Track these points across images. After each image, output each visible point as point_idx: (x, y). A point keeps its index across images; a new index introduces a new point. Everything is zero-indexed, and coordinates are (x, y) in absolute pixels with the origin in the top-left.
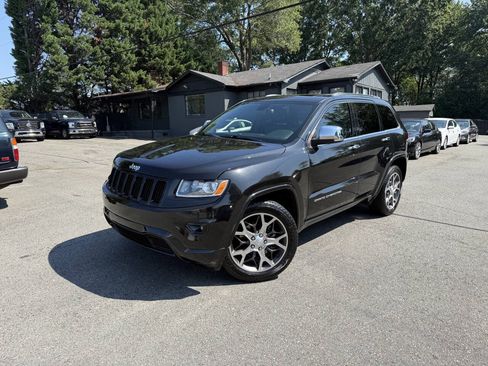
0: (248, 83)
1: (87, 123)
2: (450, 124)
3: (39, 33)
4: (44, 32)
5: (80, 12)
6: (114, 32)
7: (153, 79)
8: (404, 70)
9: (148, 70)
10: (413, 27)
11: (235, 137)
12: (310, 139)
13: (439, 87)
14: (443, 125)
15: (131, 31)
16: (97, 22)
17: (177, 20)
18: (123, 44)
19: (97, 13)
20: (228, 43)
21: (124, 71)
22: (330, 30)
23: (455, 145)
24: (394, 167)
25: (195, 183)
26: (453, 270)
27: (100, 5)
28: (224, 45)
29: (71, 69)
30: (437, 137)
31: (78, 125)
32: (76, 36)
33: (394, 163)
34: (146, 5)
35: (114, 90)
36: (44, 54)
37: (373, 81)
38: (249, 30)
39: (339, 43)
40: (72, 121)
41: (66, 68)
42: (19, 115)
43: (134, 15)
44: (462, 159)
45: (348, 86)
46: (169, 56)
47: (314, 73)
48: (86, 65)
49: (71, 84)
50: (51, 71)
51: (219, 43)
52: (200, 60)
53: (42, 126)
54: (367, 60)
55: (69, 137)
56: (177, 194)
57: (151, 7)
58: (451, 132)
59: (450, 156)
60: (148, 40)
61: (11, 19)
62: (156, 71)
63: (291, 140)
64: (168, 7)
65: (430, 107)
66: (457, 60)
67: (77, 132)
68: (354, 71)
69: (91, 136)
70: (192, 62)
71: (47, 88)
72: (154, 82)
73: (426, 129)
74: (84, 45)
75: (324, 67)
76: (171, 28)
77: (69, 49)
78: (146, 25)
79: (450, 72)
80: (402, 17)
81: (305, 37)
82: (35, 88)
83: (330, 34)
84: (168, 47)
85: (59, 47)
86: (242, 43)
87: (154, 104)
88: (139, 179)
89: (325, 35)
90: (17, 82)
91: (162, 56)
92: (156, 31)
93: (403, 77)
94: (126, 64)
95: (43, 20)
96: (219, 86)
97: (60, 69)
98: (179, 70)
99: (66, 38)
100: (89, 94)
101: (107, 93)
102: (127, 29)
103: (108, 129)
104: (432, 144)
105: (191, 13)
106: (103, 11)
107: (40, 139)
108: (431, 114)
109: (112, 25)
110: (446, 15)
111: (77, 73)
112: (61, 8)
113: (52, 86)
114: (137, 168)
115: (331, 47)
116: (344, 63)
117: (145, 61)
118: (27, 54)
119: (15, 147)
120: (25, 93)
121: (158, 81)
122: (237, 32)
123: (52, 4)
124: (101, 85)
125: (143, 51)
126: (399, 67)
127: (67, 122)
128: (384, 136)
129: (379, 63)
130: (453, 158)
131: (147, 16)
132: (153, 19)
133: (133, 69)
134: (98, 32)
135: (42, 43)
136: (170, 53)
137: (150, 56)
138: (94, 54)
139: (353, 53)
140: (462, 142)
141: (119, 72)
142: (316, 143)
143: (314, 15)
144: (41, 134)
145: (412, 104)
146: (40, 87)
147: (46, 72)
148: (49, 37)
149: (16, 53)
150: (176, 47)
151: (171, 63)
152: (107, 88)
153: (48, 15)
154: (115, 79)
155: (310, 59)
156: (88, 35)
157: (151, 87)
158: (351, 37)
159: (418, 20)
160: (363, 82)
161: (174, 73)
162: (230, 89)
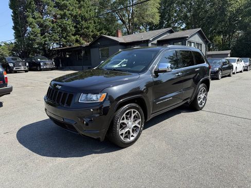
0: (131, 41)
1: (50, 63)
2: (238, 61)
3: (26, 17)
4: (28, 17)
5: (46, 6)
6: (63, 16)
7: (83, 40)
8: (215, 32)
9: (81, 35)
10: (219, 10)
11: (114, 70)
12: (154, 70)
13: (234, 41)
14: (234, 61)
15: (72, 15)
16: (55, 11)
17: (95, 9)
18: (67, 22)
19: (55, 7)
20: (122, 20)
21: (68, 36)
22: (175, 13)
23: (241, 72)
24: (202, 84)
25: (89, 95)
26: (231, 141)
27: (56, 3)
28: (120, 22)
29: (41, 35)
30: (231, 67)
31: (45, 64)
32: (44, 19)
33: (202, 82)
34: (79, 2)
35: (64, 46)
36: (28, 28)
37: (197, 39)
38: (133, 13)
39: (180, 19)
40: (42, 62)
41: (39, 35)
42: (16, 59)
43: (73, 7)
44: (244, 80)
45: (183, 41)
46: (91, 28)
47: (166, 35)
48: (49, 33)
49: (41, 43)
50: (32, 37)
51: (117, 21)
52: (107, 29)
53: (27, 64)
54: (195, 28)
55: (41, 70)
56: (79, 101)
57: (82, 3)
58: (239, 65)
59: (238, 78)
60: (80, 20)
61: (12, 11)
62: (85, 36)
63: (143, 71)
64: (91, 3)
65: (229, 52)
66: (243, 27)
67: (45, 67)
68: (187, 33)
69: (52, 69)
70: (103, 31)
71: (30, 45)
72: (83, 41)
73: (224, 64)
74: (48, 23)
75: (171, 32)
76: (92, 13)
77: (41, 25)
78: (79, 12)
79: (240, 33)
80: (214, 4)
81: (162, 17)
82: (24, 46)
83: (175, 14)
84: (90, 23)
85: (35, 24)
86: (129, 20)
87: (83, 52)
88: (60, 93)
89: (172, 15)
90: (15, 43)
91: (88, 28)
92: (84, 15)
93: (215, 36)
94: (69, 32)
95: (27, 11)
96: (116, 43)
97: (36, 36)
98: (97, 35)
99: (39, 19)
100: (51, 48)
101: (60, 47)
102: (69, 14)
103: (61, 65)
104: (228, 71)
105: (103, 5)
106: (58, 5)
107: (26, 71)
108: (229, 55)
109: (62, 13)
110: (237, 3)
111: (45, 37)
112: (36, 4)
113: (32, 44)
114: (60, 87)
115: (176, 21)
116: (183, 30)
117: (79, 31)
118: (20, 29)
119: (5, 76)
120: (19, 48)
121: (86, 41)
122: (127, 15)
123: (32, 3)
124: (57, 44)
125: (78, 26)
126: (212, 31)
127: (40, 62)
128: (197, 68)
129: (200, 29)
130: (239, 79)
131: (80, 8)
132: (83, 9)
133: (73, 35)
134: (55, 16)
135: (27, 23)
136: (92, 26)
137: (81, 28)
138: (53, 27)
139: (187, 24)
140: (245, 70)
141: (66, 37)
142: (157, 73)
143: (167, 5)
144: (27, 69)
145: (219, 50)
146: (26, 45)
147: (29, 37)
148: (30, 19)
149: (15, 28)
150: (95, 23)
151: (92, 32)
152: (60, 45)
153: (30, 8)
154: (64, 40)
155: (165, 28)
156: (50, 18)
157: (82, 44)
158: (186, 16)
159: (222, 6)
160: (192, 39)
161: (94, 36)
162: (122, 44)
